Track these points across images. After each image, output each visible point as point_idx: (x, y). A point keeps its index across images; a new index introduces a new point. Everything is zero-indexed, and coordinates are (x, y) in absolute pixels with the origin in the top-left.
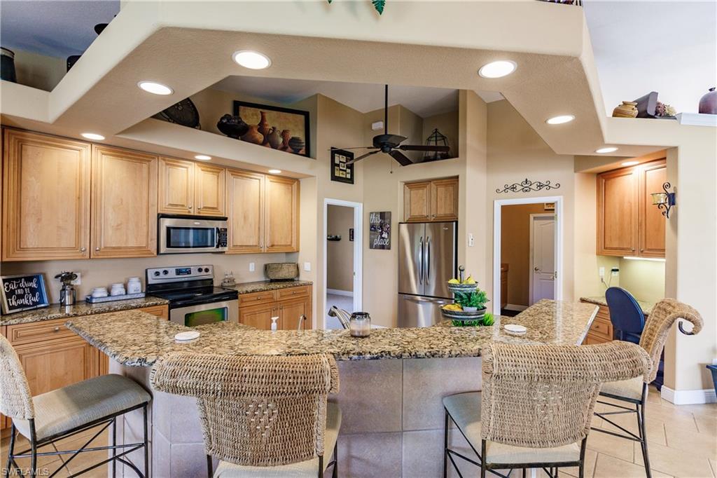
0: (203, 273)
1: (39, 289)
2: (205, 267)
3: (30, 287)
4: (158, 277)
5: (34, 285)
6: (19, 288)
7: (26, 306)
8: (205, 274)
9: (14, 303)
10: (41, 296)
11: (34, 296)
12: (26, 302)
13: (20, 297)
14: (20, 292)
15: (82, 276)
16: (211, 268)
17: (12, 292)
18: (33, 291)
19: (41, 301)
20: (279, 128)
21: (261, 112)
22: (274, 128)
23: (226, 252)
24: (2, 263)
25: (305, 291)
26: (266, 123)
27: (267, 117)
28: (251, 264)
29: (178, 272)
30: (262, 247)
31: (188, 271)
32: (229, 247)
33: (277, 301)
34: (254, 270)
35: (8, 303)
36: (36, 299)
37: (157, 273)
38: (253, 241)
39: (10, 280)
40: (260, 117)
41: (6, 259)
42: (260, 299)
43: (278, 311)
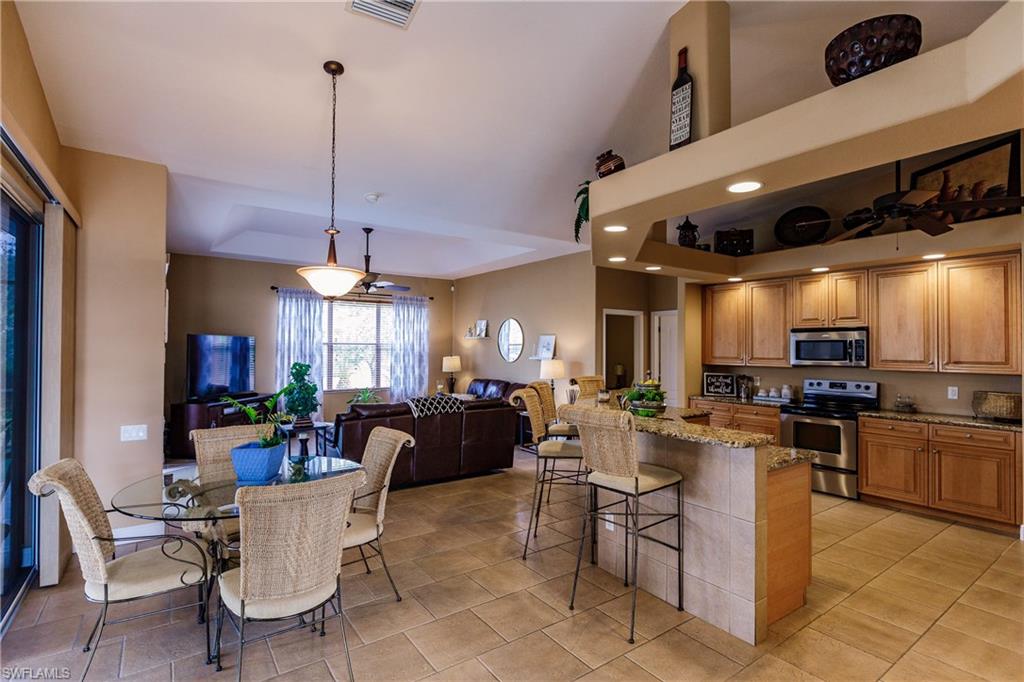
0: (862, 390)
1: (732, 385)
2: (866, 384)
3: (726, 383)
4: (811, 388)
5: (729, 381)
6: (718, 381)
7: (720, 393)
8: (865, 391)
9: (712, 390)
10: (732, 389)
11: (727, 388)
12: (721, 391)
13: (718, 387)
14: (718, 384)
15: (761, 380)
16: (874, 387)
17: (713, 383)
18: (727, 385)
19: (732, 392)
20: (969, 183)
21: (945, 172)
22: (961, 187)
23: (871, 368)
24: (704, 365)
25: (1001, 439)
26: (950, 184)
27: (952, 175)
28: (950, 389)
29: (832, 385)
30: (933, 363)
31: (843, 386)
32: (875, 361)
33: (928, 441)
34: (956, 397)
35: (707, 389)
36: (728, 390)
37: (811, 384)
38: (916, 355)
39: (712, 376)
40: (942, 179)
41: (707, 363)
42: (893, 429)
43: (930, 454)
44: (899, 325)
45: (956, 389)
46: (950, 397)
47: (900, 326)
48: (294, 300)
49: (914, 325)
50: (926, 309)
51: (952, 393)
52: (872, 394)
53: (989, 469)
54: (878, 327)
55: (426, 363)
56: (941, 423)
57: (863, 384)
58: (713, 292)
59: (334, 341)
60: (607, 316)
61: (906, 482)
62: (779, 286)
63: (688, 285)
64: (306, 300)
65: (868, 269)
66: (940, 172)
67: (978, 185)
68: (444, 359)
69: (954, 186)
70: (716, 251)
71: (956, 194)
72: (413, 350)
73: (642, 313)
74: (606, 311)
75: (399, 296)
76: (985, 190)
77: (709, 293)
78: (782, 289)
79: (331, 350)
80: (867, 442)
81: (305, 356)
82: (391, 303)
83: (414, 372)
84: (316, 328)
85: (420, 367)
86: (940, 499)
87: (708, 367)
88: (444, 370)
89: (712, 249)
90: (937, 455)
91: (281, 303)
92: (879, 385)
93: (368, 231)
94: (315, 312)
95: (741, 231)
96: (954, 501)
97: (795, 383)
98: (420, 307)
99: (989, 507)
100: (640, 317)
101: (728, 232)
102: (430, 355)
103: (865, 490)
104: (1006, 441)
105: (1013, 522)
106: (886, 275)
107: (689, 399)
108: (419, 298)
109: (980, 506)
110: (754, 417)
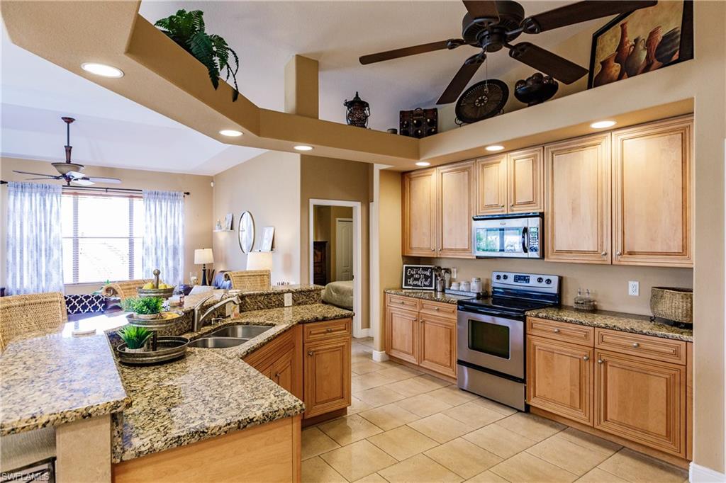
0: (544, 284)
1: (431, 277)
2: (547, 277)
3: (425, 275)
4: (498, 281)
5: (428, 273)
6: (417, 273)
7: (419, 286)
8: (546, 285)
9: (411, 283)
10: (431, 282)
11: (426, 280)
12: (420, 284)
13: (417, 279)
14: (417, 276)
15: (457, 272)
16: (555, 280)
17: (412, 275)
18: (426, 277)
19: (431, 285)
20: (644, 35)
21: (622, 26)
22: (636, 41)
23: (546, 259)
24: (404, 256)
25: (670, 350)
26: (627, 39)
27: (629, 28)
28: (631, 283)
29: (518, 278)
30: (606, 254)
31: (526, 279)
32: (550, 252)
33: (594, 348)
34: (637, 294)
35: (406, 282)
36: (427, 283)
37: (498, 277)
38: (589, 245)
39: (411, 268)
40: (620, 35)
41: (406, 255)
42: (559, 332)
43: (596, 364)
44: (573, 209)
45: (637, 283)
46: (631, 293)
47: (575, 210)
48: (27, 194)
49: (587, 208)
50: (598, 191)
51: (633, 288)
52: (553, 289)
53: (658, 386)
54: (553, 212)
55: (181, 256)
56: (607, 327)
57: (545, 278)
58: (411, 179)
59: (79, 235)
60: (315, 206)
61: (572, 395)
62: (463, 170)
63: (382, 172)
64: (41, 195)
65: (543, 145)
66: (618, 26)
67: (652, 34)
68: (196, 251)
69: (630, 39)
70: (401, 134)
71: (632, 50)
72: (166, 242)
73: (359, 203)
74: (313, 202)
75: (148, 191)
76: (660, 39)
77: (407, 180)
78: (466, 173)
79: (76, 244)
80: (535, 346)
81: (41, 251)
82: (141, 197)
83: (167, 265)
84: (54, 222)
85: (174, 258)
86: (606, 419)
87: (408, 259)
88: (195, 263)
89: (398, 133)
90: (602, 366)
91: (12, 197)
92: (561, 280)
93: (69, 120)
94: (51, 206)
95: (425, 111)
96: (621, 424)
97: (484, 277)
98: (173, 202)
99: (656, 435)
100: (357, 207)
101: (412, 112)
102: (185, 248)
103: (534, 402)
104: (676, 353)
105: (682, 455)
106: (560, 152)
107: (385, 292)
108: (172, 193)
109: (646, 432)
110: (436, 313)
